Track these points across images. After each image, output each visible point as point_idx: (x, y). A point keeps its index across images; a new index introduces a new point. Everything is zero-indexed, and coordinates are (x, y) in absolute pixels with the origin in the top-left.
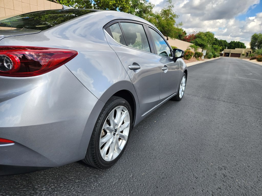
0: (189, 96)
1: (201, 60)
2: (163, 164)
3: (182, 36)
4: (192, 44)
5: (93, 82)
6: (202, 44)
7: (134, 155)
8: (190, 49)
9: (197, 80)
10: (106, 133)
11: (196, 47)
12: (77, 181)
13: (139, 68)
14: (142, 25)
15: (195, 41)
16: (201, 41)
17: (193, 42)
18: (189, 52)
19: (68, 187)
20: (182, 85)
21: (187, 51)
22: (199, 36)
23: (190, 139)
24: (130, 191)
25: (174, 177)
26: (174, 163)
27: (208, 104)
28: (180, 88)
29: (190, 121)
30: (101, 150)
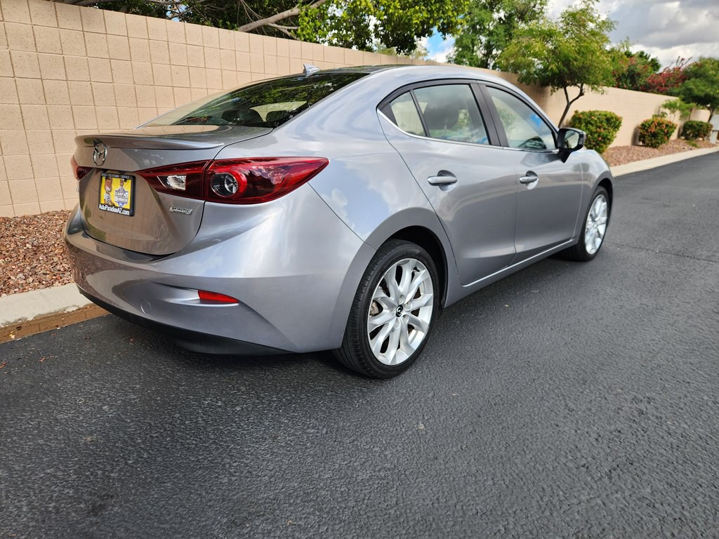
0: (621, 250)
1: (705, 147)
2: (503, 382)
3: (639, 75)
4: (673, 99)
5: (345, 204)
6: (707, 95)
7: (442, 363)
8: (663, 115)
9: (665, 206)
10: (381, 309)
11: (685, 105)
12: (329, 394)
13: (455, 182)
14: (469, 84)
15: (683, 88)
16: (705, 85)
17: (676, 90)
18: (660, 124)
19: (314, 400)
20: (596, 219)
21: (653, 122)
22: (697, 70)
23: (584, 343)
24: (423, 416)
25: (519, 404)
26: (527, 384)
27: (670, 269)
28: (587, 227)
29: (599, 307)
30: (371, 339)
